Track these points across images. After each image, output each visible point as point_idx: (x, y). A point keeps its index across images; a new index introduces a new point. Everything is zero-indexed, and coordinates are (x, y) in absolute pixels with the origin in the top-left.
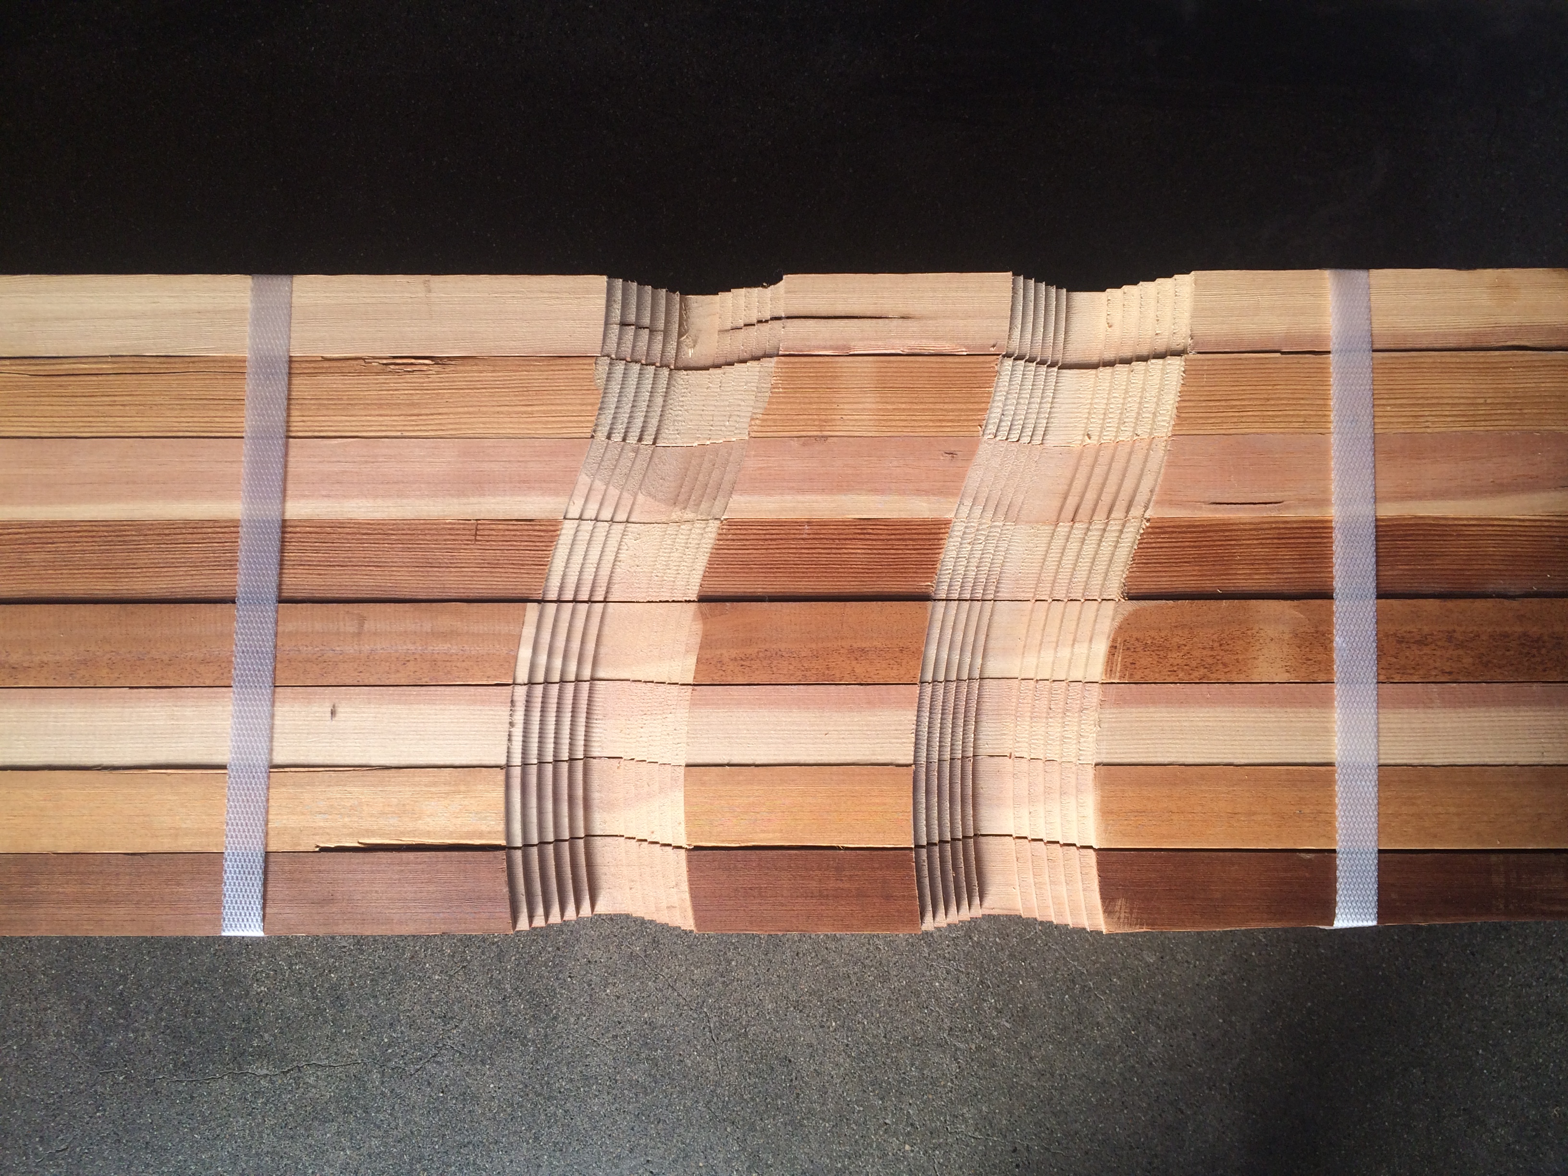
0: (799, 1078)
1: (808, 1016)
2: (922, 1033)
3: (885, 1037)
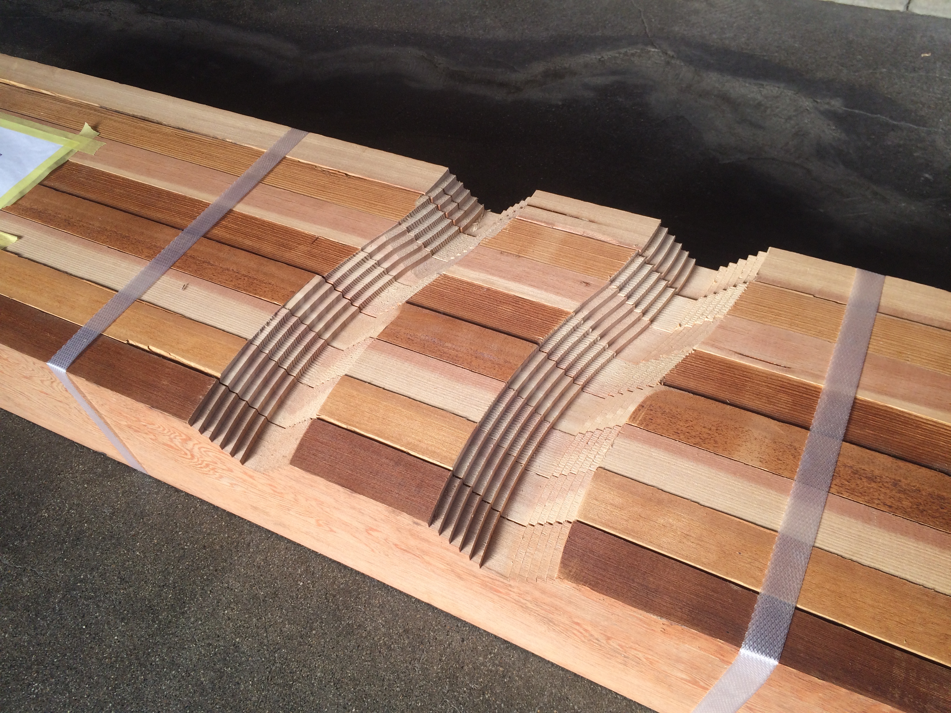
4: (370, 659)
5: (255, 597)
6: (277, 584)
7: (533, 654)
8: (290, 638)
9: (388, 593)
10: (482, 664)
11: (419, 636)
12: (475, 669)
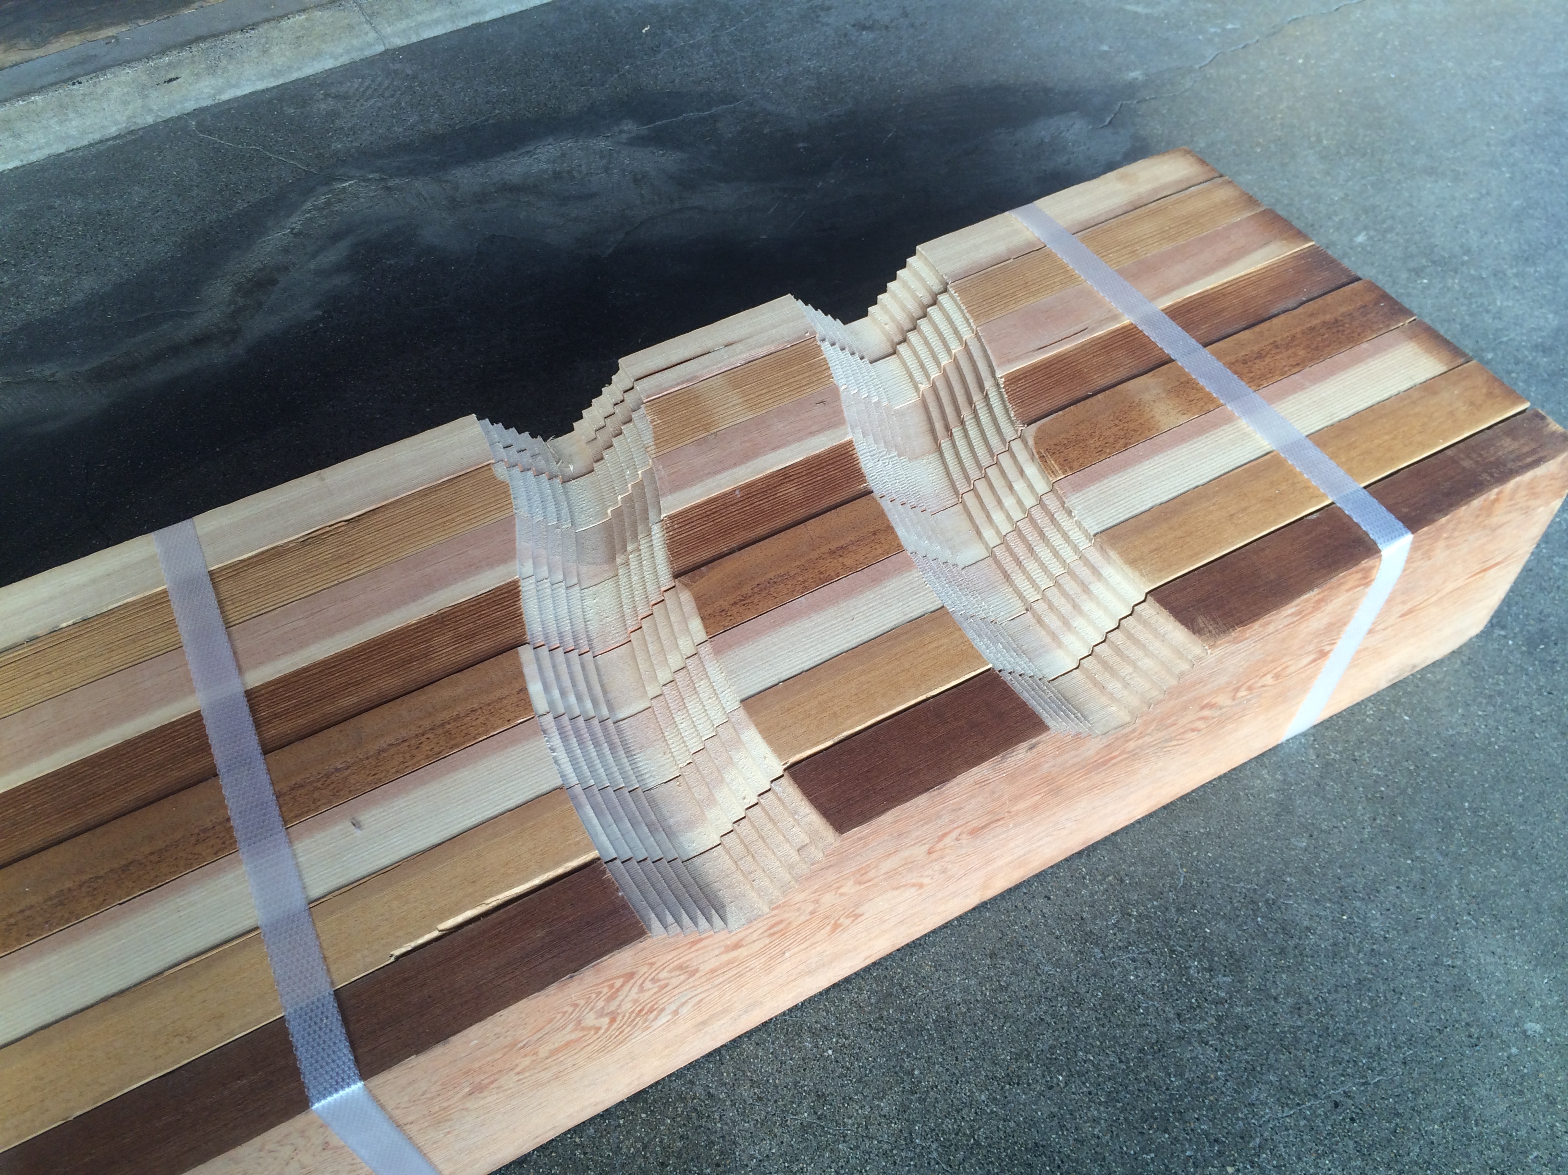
0: (1065, 1159)
1: (1029, 1085)
2: (1155, 1036)
3: (1121, 1062)
4: (1002, 1021)
5: (804, 1128)
6: (807, 1085)
7: (1113, 834)
8: (904, 1109)
9: (924, 948)
10: (1092, 895)
11: (1009, 944)
12: (1093, 907)
